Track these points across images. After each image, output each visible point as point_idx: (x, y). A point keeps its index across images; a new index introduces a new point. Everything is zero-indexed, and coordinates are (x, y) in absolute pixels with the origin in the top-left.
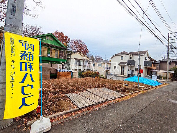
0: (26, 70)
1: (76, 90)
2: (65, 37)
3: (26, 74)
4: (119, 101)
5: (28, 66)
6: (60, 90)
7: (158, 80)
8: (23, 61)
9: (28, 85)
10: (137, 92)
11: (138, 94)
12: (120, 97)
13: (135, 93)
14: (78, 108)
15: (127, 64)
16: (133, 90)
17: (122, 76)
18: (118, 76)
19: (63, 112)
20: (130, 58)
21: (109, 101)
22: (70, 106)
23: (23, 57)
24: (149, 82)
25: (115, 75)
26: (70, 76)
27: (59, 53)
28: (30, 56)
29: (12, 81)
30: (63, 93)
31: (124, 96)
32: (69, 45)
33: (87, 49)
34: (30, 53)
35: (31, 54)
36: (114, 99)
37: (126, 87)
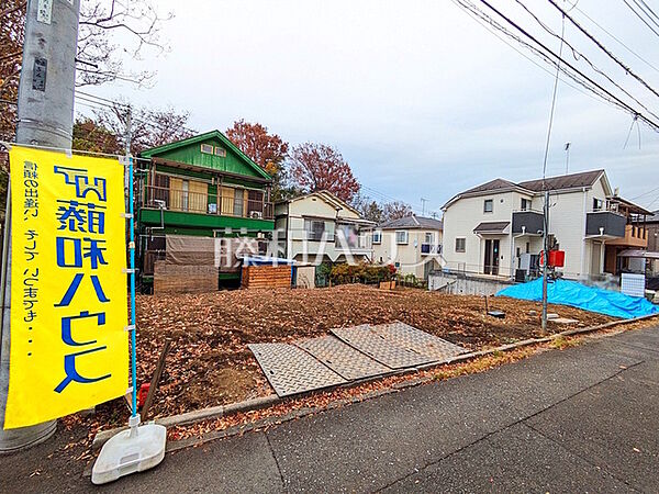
0: (79, 264)
1: (291, 333)
2: (272, 141)
3: (79, 277)
4: (442, 377)
5: (83, 252)
6: (234, 331)
7: (653, 292)
8: (66, 233)
9: (84, 314)
10: (533, 344)
11: (539, 350)
12: (452, 362)
13: (526, 345)
14: (274, 397)
15: (508, 230)
16: (519, 334)
17: (491, 276)
18: (473, 279)
19: (219, 409)
20: (524, 206)
21: (404, 374)
22: (252, 388)
23: (67, 221)
24: (606, 303)
25: (461, 276)
26: (287, 281)
27: (246, 197)
28: (91, 218)
29: (31, 299)
30: (245, 339)
31: (472, 359)
32: (287, 169)
33: (351, 177)
34: (91, 206)
35: (97, 209)
36: (428, 369)
37: (494, 323)
